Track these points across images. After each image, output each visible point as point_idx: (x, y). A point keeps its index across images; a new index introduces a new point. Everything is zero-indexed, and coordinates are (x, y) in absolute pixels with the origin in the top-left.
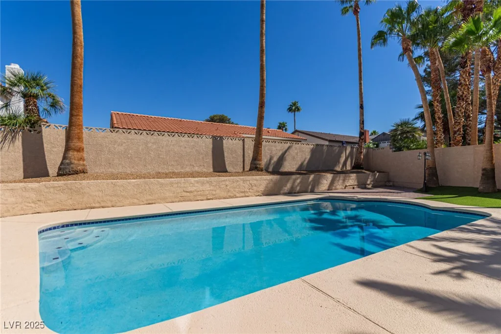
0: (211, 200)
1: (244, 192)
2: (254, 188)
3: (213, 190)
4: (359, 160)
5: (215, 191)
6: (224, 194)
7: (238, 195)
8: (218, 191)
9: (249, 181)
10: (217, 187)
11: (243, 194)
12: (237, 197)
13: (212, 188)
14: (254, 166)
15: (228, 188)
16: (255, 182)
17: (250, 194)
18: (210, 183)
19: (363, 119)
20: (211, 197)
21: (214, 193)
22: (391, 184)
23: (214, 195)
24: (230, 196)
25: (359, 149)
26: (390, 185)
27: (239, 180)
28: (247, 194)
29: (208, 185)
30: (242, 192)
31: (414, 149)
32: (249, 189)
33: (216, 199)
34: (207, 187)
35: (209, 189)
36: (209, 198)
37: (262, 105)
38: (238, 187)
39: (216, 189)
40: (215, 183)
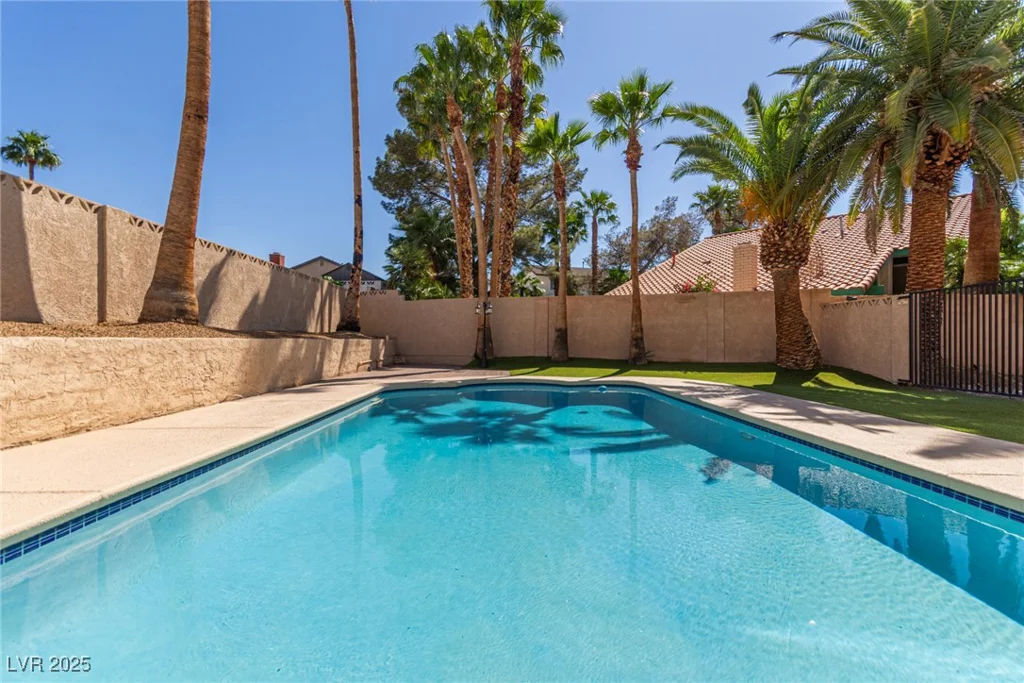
0: (84, 436)
1: (191, 391)
2: (217, 375)
3: (90, 391)
4: (354, 312)
5: (102, 391)
6: (131, 403)
7: (175, 403)
8: (112, 393)
9: (205, 351)
10: (109, 375)
11: (187, 399)
12: (171, 412)
13: (88, 381)
14: (174, 307)
15: (146, 377)
16: (220, 356)
17: (207, 396)
18: (80, 360)
19: (361, 227)
20: (86, 422)
21: (98, 401)
22: (404, 360)
23: (94, 410)
24: (150, 410)
25: (354, 290)
26: (400, 361)
27: (179, 348)
28: (199, 399)
29: (72, 371)
30: (186, 392)
31: (428, 298)
32: (205, 381)
33: (104, 426)
34: (71, 377)
35: (80, 385)
36: (76, 424)
37: (197, 112)
38: (176, 374)
39: (103, 385)
40: (100, 359)
